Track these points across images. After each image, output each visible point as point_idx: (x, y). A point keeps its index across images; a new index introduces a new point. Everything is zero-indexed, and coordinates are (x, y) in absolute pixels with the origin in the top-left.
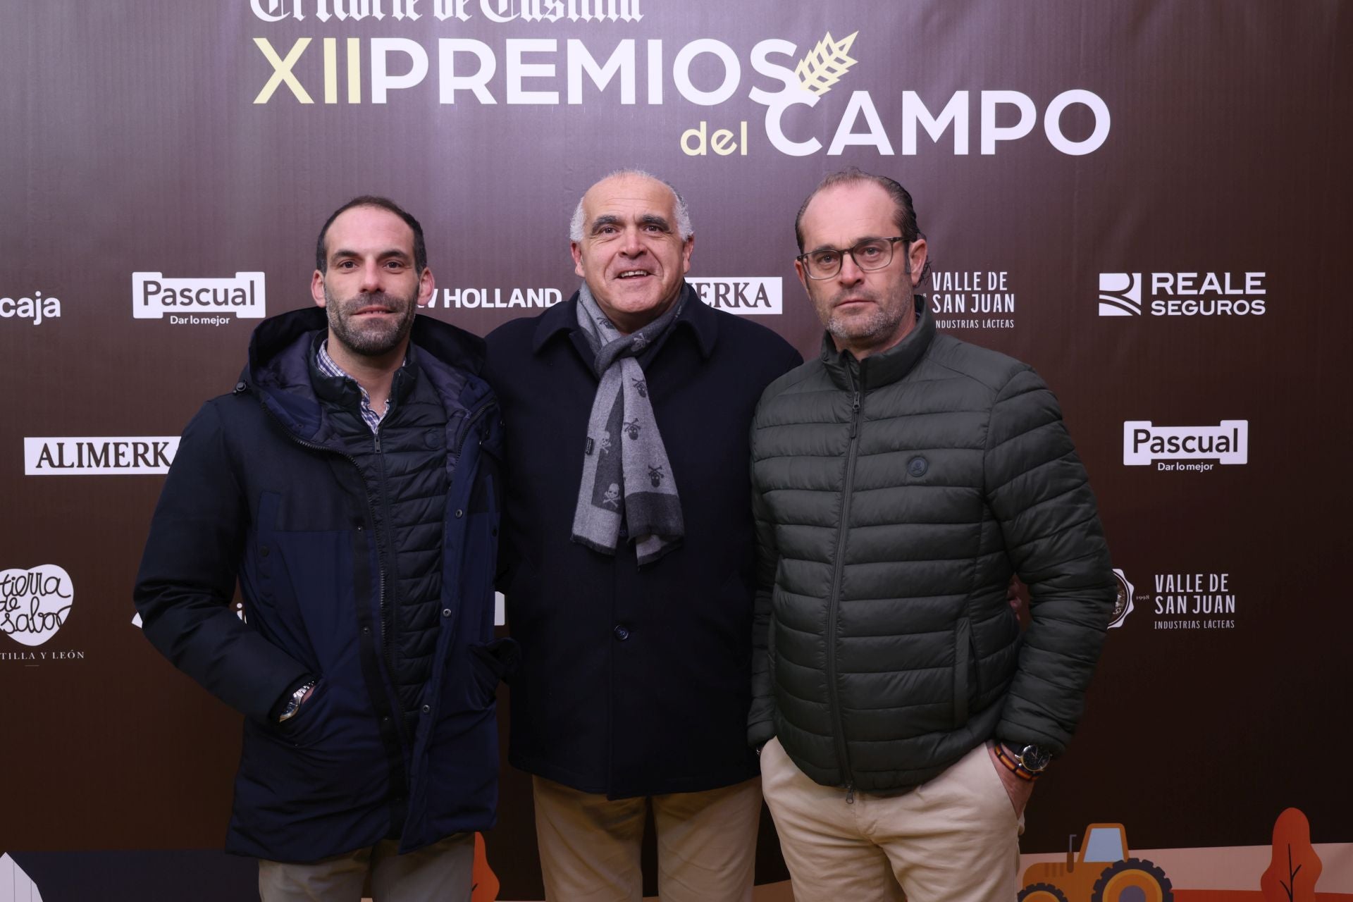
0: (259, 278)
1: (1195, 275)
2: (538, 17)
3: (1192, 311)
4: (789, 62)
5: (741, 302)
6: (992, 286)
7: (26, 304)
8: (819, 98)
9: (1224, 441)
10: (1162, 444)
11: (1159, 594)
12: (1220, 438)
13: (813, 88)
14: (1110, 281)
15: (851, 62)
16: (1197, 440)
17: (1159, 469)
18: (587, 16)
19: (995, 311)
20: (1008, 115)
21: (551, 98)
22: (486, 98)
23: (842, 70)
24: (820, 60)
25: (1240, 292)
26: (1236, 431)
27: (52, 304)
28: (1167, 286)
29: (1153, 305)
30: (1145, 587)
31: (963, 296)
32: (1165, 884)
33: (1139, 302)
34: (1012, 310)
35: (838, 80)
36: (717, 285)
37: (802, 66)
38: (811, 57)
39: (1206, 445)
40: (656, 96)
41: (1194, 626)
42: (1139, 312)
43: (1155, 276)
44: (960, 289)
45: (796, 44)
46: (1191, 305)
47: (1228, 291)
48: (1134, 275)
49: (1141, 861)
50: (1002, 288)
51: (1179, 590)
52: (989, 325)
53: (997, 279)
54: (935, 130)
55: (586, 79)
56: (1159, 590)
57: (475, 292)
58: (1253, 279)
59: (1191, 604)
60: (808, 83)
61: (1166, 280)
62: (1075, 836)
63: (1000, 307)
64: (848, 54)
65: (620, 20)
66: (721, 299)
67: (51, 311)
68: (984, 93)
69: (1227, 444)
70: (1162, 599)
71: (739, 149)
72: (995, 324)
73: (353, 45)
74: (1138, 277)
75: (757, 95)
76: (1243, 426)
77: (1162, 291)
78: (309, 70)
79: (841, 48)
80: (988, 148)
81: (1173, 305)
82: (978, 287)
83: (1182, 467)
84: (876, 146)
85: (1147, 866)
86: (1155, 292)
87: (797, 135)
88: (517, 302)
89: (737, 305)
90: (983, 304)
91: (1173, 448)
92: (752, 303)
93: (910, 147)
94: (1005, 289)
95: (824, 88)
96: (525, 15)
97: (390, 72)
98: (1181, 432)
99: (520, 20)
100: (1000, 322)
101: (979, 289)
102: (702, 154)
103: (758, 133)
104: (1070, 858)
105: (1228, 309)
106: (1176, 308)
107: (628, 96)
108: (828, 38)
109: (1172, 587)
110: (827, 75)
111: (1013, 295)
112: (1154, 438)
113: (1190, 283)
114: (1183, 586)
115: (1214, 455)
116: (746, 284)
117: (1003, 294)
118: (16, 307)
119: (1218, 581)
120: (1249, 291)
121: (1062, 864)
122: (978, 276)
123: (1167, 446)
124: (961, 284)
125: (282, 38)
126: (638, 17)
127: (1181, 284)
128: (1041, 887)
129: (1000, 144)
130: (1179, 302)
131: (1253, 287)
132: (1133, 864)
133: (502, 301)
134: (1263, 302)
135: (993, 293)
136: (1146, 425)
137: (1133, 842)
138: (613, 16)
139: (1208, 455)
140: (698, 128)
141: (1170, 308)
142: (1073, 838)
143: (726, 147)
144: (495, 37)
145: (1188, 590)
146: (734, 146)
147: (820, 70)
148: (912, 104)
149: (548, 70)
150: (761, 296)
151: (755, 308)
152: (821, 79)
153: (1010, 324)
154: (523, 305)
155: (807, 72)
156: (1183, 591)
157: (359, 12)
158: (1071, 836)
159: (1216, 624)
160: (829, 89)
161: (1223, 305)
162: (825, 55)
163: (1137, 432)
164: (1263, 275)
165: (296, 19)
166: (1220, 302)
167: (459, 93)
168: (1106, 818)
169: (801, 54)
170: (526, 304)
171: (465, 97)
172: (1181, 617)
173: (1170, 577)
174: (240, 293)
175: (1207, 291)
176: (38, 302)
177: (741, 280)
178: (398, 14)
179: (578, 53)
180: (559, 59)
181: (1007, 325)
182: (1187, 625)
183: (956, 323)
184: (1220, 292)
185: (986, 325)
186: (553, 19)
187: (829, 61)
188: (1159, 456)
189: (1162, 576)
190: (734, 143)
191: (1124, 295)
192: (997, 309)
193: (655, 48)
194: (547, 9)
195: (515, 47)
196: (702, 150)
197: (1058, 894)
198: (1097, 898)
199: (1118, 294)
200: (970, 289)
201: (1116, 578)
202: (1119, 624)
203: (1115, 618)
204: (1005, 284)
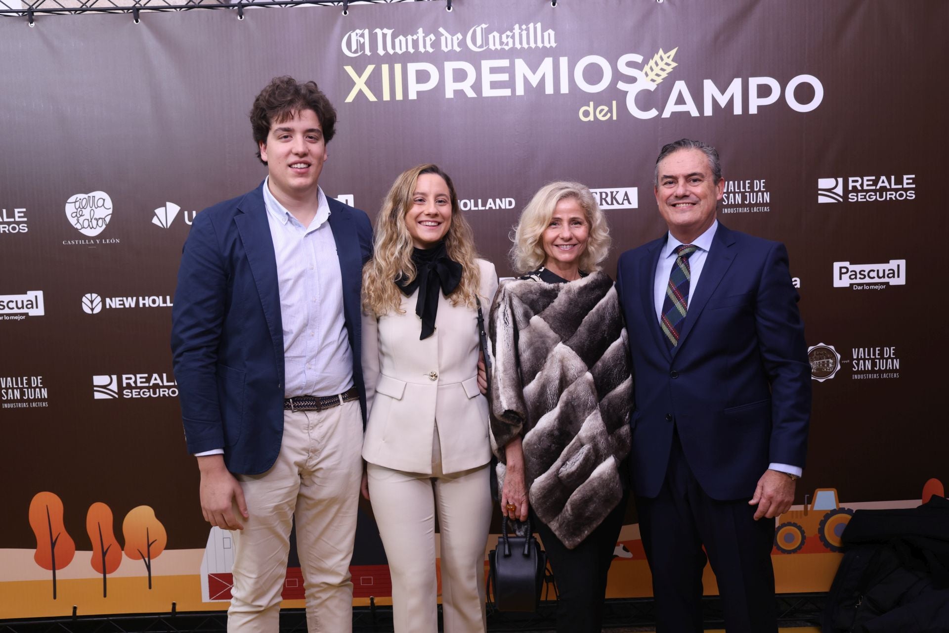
0: (350, 198)
1: (873, 178)
2: (498, 47)
3: (872, 198)
4: (639, 66)
5: (614, 202)
6: (757, 188)
8: (656, 86)
9: (892, 272)
10: (856, 275)
11: (855, 359)
12: (889, 270)
13: (653, 80)
14: (825, 183)
15: (674, 65)
16: (876, 272)
17: (854, 289)
18: (525, 46)
19: (758, 202)
20: (764, 91)
21: (507, 92)
22: (471, 94)
23: (669, 69)
24: (657, 64)
25: (900, 186)
26: (898, 266)
28: (858, 185)
29: (850, 196)
30: (847, 356)
31: (740, 194)
33: (841, 194)
34: (768, 201)
35: (667, 75)
36: (601, 193)
37: (647, 68)
38: (652, 63)
39: (881, 275)
40: (565, 89)
41: (875, 377)
42: (841, 200)
43: (851, 179)
45: (643, 56)
46: (872, 195)
47: (893, 186)
48: (838, 179)
49: (846, 509)
50: (762, 189)
51: (867, 357)
52: (755, 210)
53: (759, 184)
54: (723, 101)
55: (526, 81)
56: (855, 357)
57: (467, 201)
58: (908, 179)
59: (874, 364)
60: (650, 78)
61: (857, 181)
62: (808, 495)
64: (673, 60)
65: (544, 47)
66: (603, 200)
68: (750, 79)
69: (894, 273)
70: (856, 362)
71: (611, 116)
72: (759, 209)
73: (398, 67)
74: (840, 180)
75: (621, 86)
76: (902, 263)
77: (854, 187)
78: (374, 83)
79: (668, 57)
80: (753, 110)
81: (861, 195)
82: (748, 189)
83: (867, 288)
84: (689, 112)
85: (849, 512)
86: (850, 188)
87: (644, 108)
88: (490, 206)
89: (612, 204)
90: (751, 199)
91: (862, 277)
92: (621, 202)
93: (708, 111)
94: (764, 190)
95: (659, 80)
96: (492, 47)
97: (419, 81)
98: (867, 267)
99: (489, 50)
100: (761, 209)
102: (591, 120)
103: (622, 107)
104: (806, 508)
105: (893, 197)
106: (863, 197)
107: (549, 90)
108: (661, 52)
109: (862, 355)
110: (660, 72)
111: (768, 193)
112: (851, 272)
113: (871, 183)
114: (869, 355)
115: (886, 280)
116: (617, 192)
117: (763, 192)
119: (889, 351)
120: (905, 186)
121: (801, 511)
122: (749, 183)
123: (859, 276)
124: (739, 188)
125: (359, 66)
126: (554, 45)
127: (865, 183)
128: (789, 524)
129: (759, 107)
130: (865, 194)
131: (908, 184)
132: (842, 511)
133: (482, 206)
134: (914, 192)
135: (757, 192)
136: (846, 264)
137: (841, 498)
138: (540, 45)
139: (882, 280)
140: (589, 106)
141: (859, 197)
143: (605, 115)
144: (475, 59)
145: (872, 357)
146: (609, 115)
147: (657, 70)
148: (709, 88)
149: (505, 77)
150: (626, 198)
151: (622, 205)
152: (658, 75)
153: (767, 210)
154: (494, 208)
155: (649, 72)
156: (869, 357)
157: (401, 49)
158: (806, 496)
159: (888, 376)
160: (662, 81)
161: (890, 194)
162: (659, 61)
163: (841, 268)
164: (913, 176)
165: (366, 55)
166: (888, 193)
167: (456, 92)
168: (826, 486)
169: (646, 61)
170: (496, 207)
171: (459, 93)
172: (868, 372)
173: (861, 349)
175: (881, 187)
177: (614, 190)
178: (422, 49)
179: (521, 67)
180: (511, 70)
181: (766, 210)
182: (872, 376)
183: (736, 210)
184: (888, 187)
185: (753, 210)
186: (507, 48)
187: (662, 65)
188: (854, 281)
189: (857, 349)
190: (609, 113)
191: (833, 191)
192: (760, 201)
193: (564, 62)
194: (503, 43)
195: (486, 65)
196: (591, 118)
197: (799, 528)
198: (821, 530)
199: (829, 190)
200: (744, 190)
201: (829, 351)
202: (832, 377)
203: (830, 373)
204: (764, 187)
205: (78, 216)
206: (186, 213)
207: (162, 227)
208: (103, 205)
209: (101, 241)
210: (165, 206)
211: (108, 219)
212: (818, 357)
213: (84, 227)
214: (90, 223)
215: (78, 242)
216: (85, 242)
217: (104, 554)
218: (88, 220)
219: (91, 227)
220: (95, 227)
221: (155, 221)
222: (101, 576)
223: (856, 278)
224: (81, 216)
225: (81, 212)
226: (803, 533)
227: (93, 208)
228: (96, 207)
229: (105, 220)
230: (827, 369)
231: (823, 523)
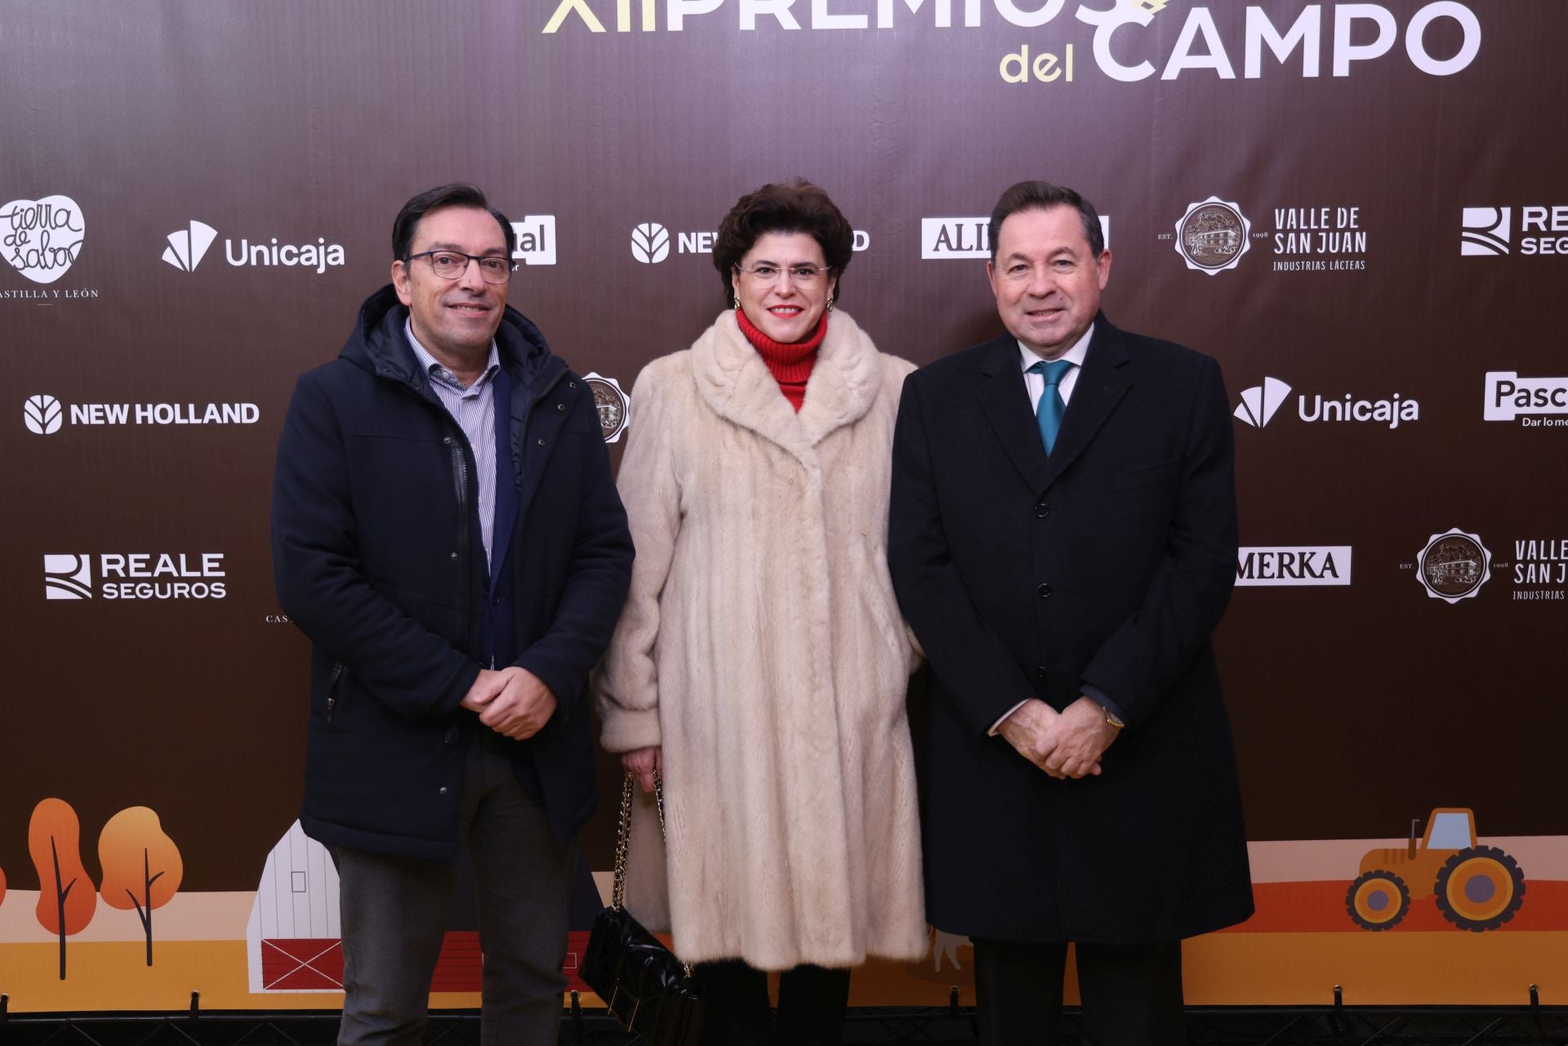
0: (549, 221)
6: (1342, 223)
7: (308, 251)
8: (1153, 17)
10: (1528, 398)
11: (1519, 562)
13: (1147, 6)
14: (1475, 217)
17: (1524, 425)
19: (1344, 251)
21: (860, 22)
22: (789, 23)
27: (336, 251)
28: (1540, 221)
29: (1523, 243)
30: (1504, 553)
31: (1309, 235)
32: (1517, 874)
33: (1507, 239)
34: (1363, 250)
40: (973, 18)
41: (1557, 596)
42: (1506, 250)
43: (1527, 210)
44: (1306, 227)
48: (1502, 209)
49: (1490, 849)
50: (1352, 226)
51: (1542, 558)
52: (1337, 267)
53: (1347, 216)
54: (1282, 50)
56: (1520, 557)
59: (1556, 572)
61: (1539, 215)
62: (1418, 820)
63: (1349, 246)
67: (335, 259)
68: (1338, 7)
70: (1522, 567)
71: (1063, 75)
72: (1344, 265)
74: (1506, 212)
75: (1085, 14)
77: (1533, 227)
80: (1341, 69)
81: (1546, 243)
82: (1325, 224)
83: (1550, 423)
84: (1215, 69)
85: (1497, 854)
86: (1525, 228)
87: (1127, 58)
90: (1330, 244)
91: (1541, 401)
93: (1253, 70)
94: (1356, 227)
95: (1159, 5)
98: (1550, 384)
100: (1349, 264)
101: (1327, 227)
102: (1023, 81)
103: (1085, 56)
104: (1412, 845)
106: (1549, 246)
107: (943, 18)
109: (1534, 554)
111: (1364, 234)
112: (1520, 391)
113: (1566, 218)
114: (1547, 553)
117: (1353, 232)
118: (299, 255)
121: (1403, 850)
122: (1326, 213)
123: (1533, 400)
124: (1307, 222)
127: (1555, 218)
128: (1379, 874)
129: (1354, 64)
130: (1553, 239)
132: (1482, 851)
135: (1342, 232)
136: (1511, 376)
137: (1482, 827)
140: (1019, 52)
141: (1542, 246)
142: (1416, 823)
143: (1049, 73)
145: (1552, 558)
146: (1058, 72)
148: (1257, 22)
153: (1361, 266)
156: (1546, 558)
158: (1414, 821)
160: (1165, 6)
163: (1500, 384)
167: (760, 18)
168: (1453, 802)
171: (767, 22)
172: (1544, 586)
173: (1533, 543)
174: (529, 238)
176: (322, 249)
181: (1357, 266)
182: (1550, 596)
183: (1300, 265)
185: (1333, 266)
188: (1525, 410)
189: (1523, 542)
190: (1058, 69)
191: (1490, 232)
192: (1347, 249)
196: (1023, 77)
197: (1399, 882)
198: (1440, 888)
199: (1484, 231)
200: (1316, 227)
201: (1471, 545)
202: (1474, 594)
203: (1469, 588)
204: (1356, 221)
205: (18, 242)
206: (228, 243)
207: (180, 267)
208: (67, 222)
209: (62, 294)
210: (188, 228)
211: (76, 250)
212: (1448, 554)
213: (29, 266)
214: (41, 258)
215: (18, 294)
216: (31, 293)
217: (62, 897)
218: (37, 251)
219: (43, 264)
220: (50, 264)
221: (168, 256)
222: (56, 938)
223: (1528, 404)
224: (24, 242)
225: (23, 235)
226: (1404, 891)
227: (48, 228)
228: (53, 225)
229: (69, 252)
230: (1464, 579)
231: (1444, 875)
